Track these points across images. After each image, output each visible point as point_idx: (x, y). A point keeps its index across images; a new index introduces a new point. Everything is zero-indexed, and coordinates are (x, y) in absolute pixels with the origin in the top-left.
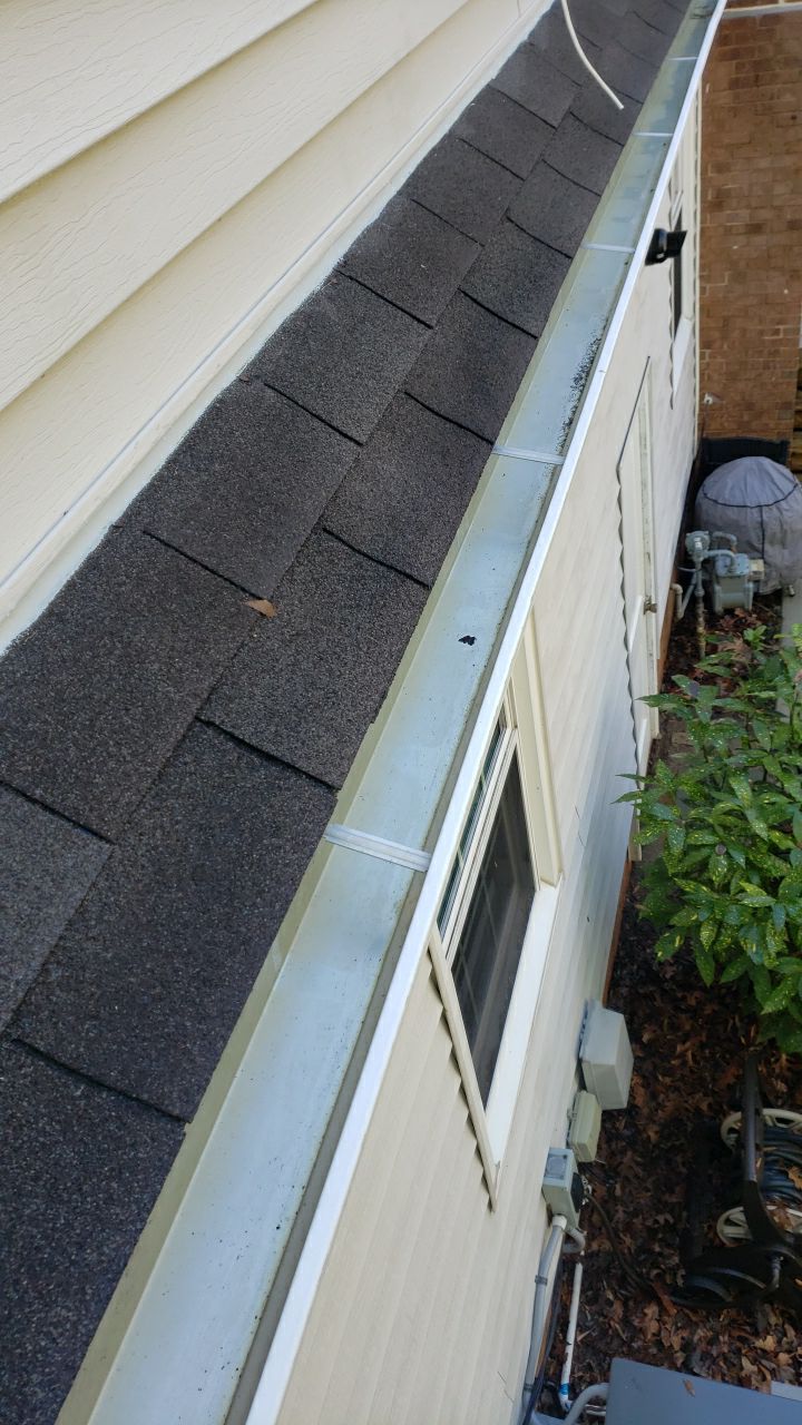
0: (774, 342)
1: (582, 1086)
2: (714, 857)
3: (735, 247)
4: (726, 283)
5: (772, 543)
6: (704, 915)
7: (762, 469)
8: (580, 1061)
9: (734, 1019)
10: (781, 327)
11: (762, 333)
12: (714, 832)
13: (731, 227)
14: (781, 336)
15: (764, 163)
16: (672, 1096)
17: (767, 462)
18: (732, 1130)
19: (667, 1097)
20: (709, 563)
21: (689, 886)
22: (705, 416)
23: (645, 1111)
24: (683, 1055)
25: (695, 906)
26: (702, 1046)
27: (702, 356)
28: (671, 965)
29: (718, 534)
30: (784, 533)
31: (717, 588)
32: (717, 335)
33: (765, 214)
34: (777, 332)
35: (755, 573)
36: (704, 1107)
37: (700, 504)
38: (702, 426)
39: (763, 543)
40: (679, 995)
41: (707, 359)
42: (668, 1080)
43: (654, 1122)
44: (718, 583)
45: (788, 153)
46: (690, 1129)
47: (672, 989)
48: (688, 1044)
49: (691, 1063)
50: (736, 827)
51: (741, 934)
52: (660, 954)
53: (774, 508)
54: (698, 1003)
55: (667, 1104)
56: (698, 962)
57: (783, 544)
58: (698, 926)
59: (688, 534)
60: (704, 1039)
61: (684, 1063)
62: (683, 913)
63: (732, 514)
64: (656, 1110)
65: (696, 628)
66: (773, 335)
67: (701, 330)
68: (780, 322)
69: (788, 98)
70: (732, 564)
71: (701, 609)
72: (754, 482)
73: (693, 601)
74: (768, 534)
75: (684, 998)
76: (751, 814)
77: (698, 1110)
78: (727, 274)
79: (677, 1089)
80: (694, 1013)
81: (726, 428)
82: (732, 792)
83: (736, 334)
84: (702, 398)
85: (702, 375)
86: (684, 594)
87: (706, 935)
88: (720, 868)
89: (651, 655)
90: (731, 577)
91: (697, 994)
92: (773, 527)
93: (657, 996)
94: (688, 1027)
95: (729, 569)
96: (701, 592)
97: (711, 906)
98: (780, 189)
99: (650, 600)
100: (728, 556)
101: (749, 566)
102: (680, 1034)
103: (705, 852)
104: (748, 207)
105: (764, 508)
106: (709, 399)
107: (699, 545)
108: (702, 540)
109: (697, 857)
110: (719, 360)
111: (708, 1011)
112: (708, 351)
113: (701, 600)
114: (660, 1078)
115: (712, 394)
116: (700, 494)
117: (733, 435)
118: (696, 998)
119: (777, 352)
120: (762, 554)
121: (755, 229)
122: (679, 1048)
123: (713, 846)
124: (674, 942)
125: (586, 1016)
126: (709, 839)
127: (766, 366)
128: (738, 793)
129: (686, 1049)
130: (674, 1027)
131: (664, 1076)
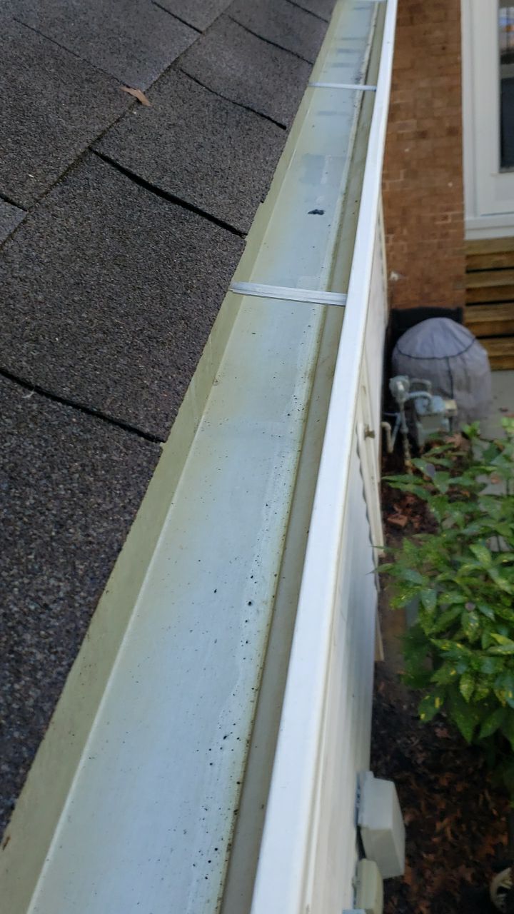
0: (444, 227)
1: (362, 853)
2: (465, 615)
3: (407, 150)
4: (402, 179)
5: (459, 389)
6: (462, 668)
7: (445, 329)
8: (359, 829)
9: (483, 794)
10: (450, 214)
11: (434, 219)
12: (462, 592)
13: (402, 134)
14: (450, 221)
15: (423, 84)
16: (437, 871)
17: (449, 323)
18: (501, 890)
19: (433, 872)
20: (410, 405)
21: (445, 645)
22: (393, 291)
23: (415, 889)
24: (443, 832)
25: (453, 662)
26: (458, 822)
27: (387, 241)
28: (421, 752)
29: (416, 380)
30: (468, 379)
31: (419, 425)
32: (398, 222)
33: (428, 124)
34: (446, 218)
35: (450, 411)
36: (468, 878)
37: (395, 360)
38: (391, 298)
39: (452, 389)
40: (432, 777)
41: (391, 243)
42: (431, 857)
43: (424, 898)
44: (419, 420)
45: (441, 75)
46: (458, 900)
47: (424, 773)
48: (446, 821)
49: (450, 838)
50: (481, 586)
51: (497, 683)
52: (423, 716)
53: (458, 359)
54: (449, 783)
55: (435, 879)
56: (457, 721)
57: (468, 389)
58: (457, 682)
59: (391, 380)
60: (459, 815)
61: (445, 839)
62: (442, 670)
63: (425, 365)
64: (425, 886)
65: (404, 462)
66: (443, 220)
67: (385, 218)
68: (448, 209)
69: (438, 33)
70: (429, 404)
71: (407, 445)
72: (439, 339)
73: (400, 437)
74: (456, 379)
75: (436, 780)
76: (494, 573)
77: (463, 880)
78: (402, 172)
79: (441, 864)
80: (447, 792)
81: (411, 300)
82: (473, 555)
83: (413, 221)
84: (389, 275)
85: (388, 255)
86: (392, 431)
87: (465, 687)
88: (472, 624)
89: (373, 478)
90: (430, 415)
91: (448, 775)
92: (459, 374)
93: (413, 782)
94: (443, 806)
95: (428, 408)
96: (405, 430)
97: (467, 660)
98: (438, 103)
99: (368, 428)
100: (425, 397)
101: (444, 406)
102: (438, 813)
103: (457, 610)
104: (415, 117)
105: (451, 360)
106: (395, 276)
107: (401, 387)
108: (404, 383)
109: (449, 617)
110: (401, 243)
111: (459, 788)
112: (391, 236)
113: (406, 437)
114: (425, 856)
115: (397, 272)
116: (395, 353)
117: (416, 306)
118: (447, 778)
119: (446, 235)
120: (451, 397)
121: (423, 135)
122: (439, 826)
123: (462, 605)
124: (433, 703)
125: (359, 787)
126: (458, 598)
127: (440, 246)
128: (479, 557)
129: (443, 825)
130: (431, 807)
131: (427, 853)
